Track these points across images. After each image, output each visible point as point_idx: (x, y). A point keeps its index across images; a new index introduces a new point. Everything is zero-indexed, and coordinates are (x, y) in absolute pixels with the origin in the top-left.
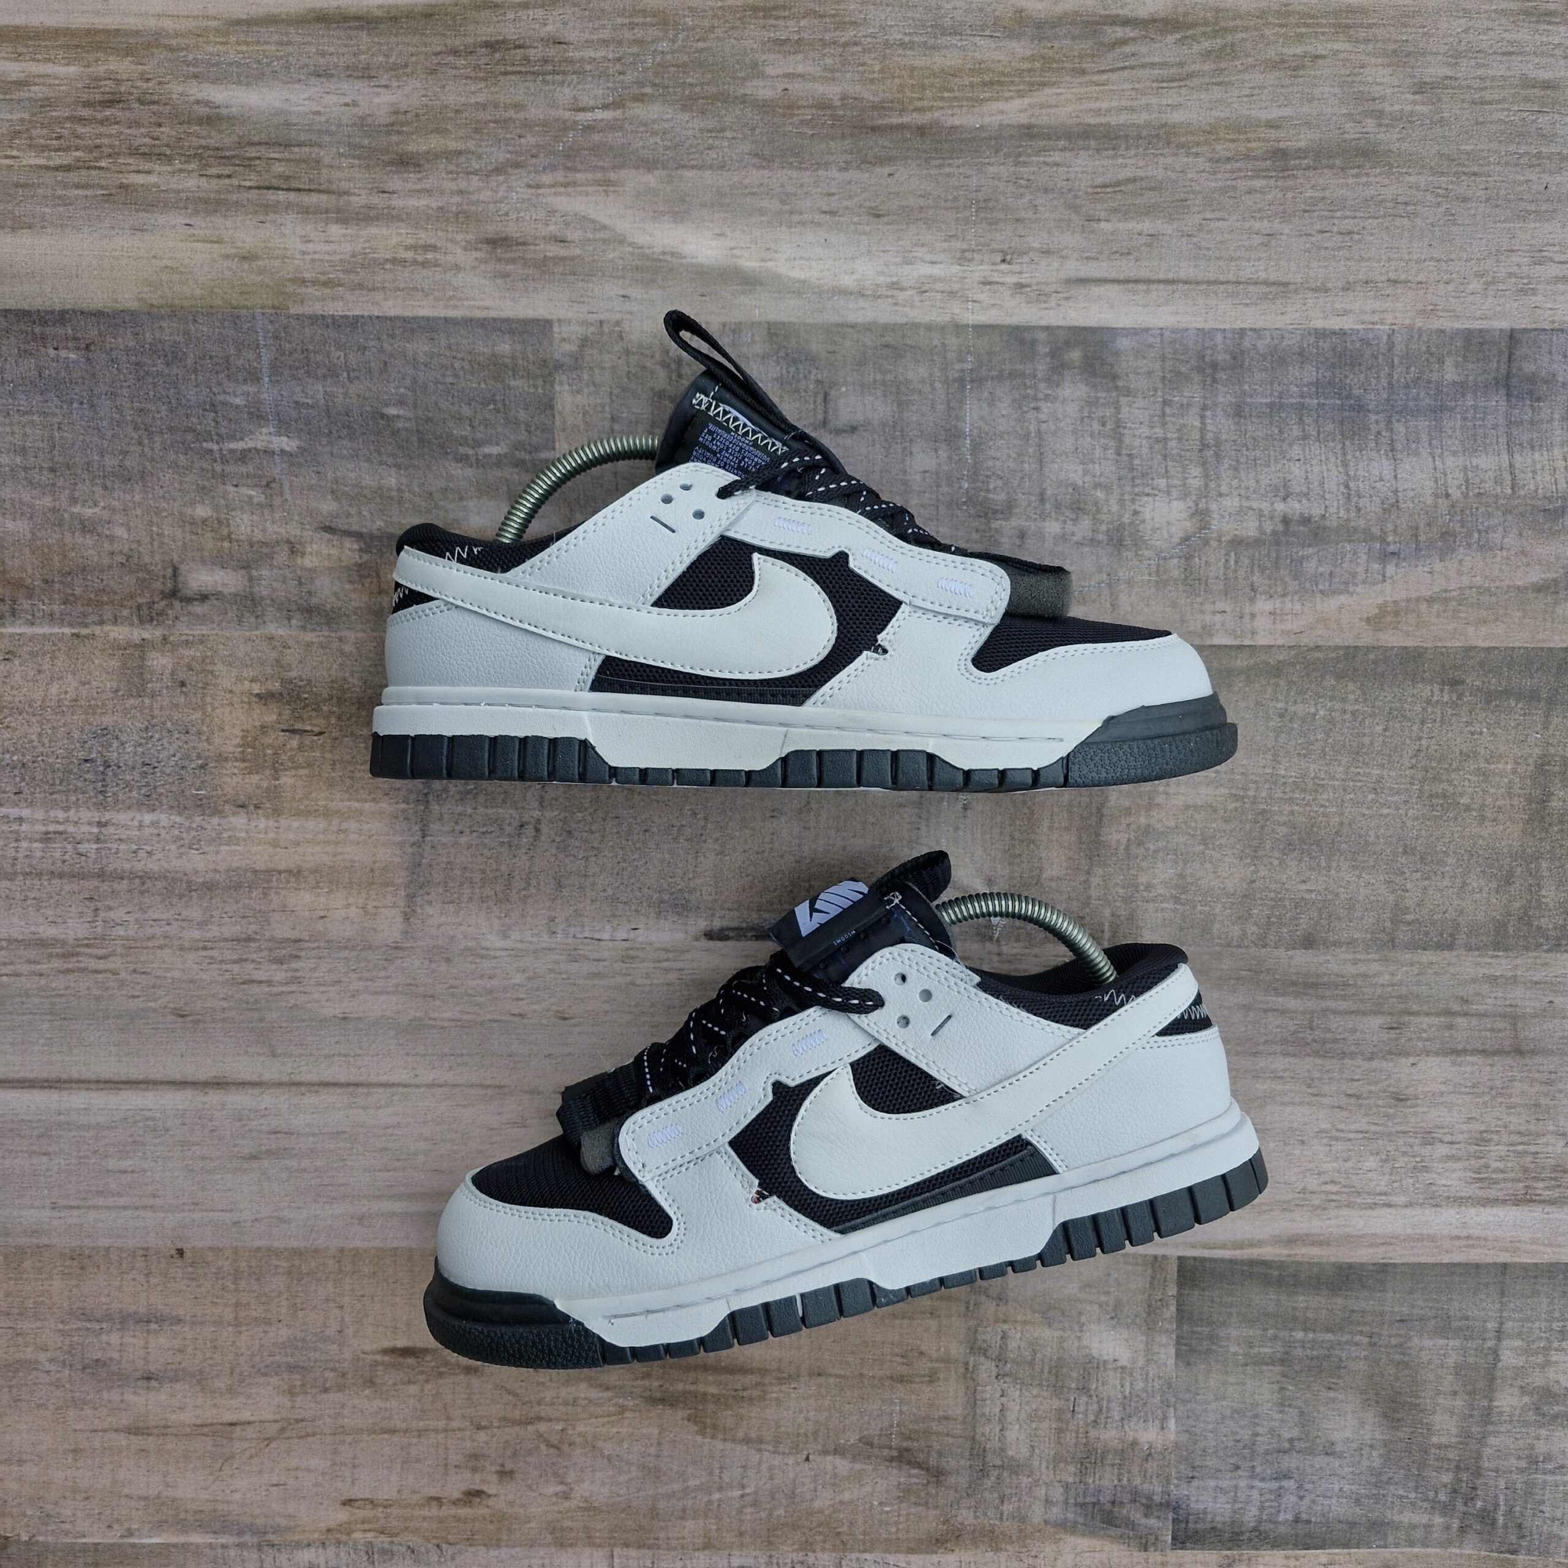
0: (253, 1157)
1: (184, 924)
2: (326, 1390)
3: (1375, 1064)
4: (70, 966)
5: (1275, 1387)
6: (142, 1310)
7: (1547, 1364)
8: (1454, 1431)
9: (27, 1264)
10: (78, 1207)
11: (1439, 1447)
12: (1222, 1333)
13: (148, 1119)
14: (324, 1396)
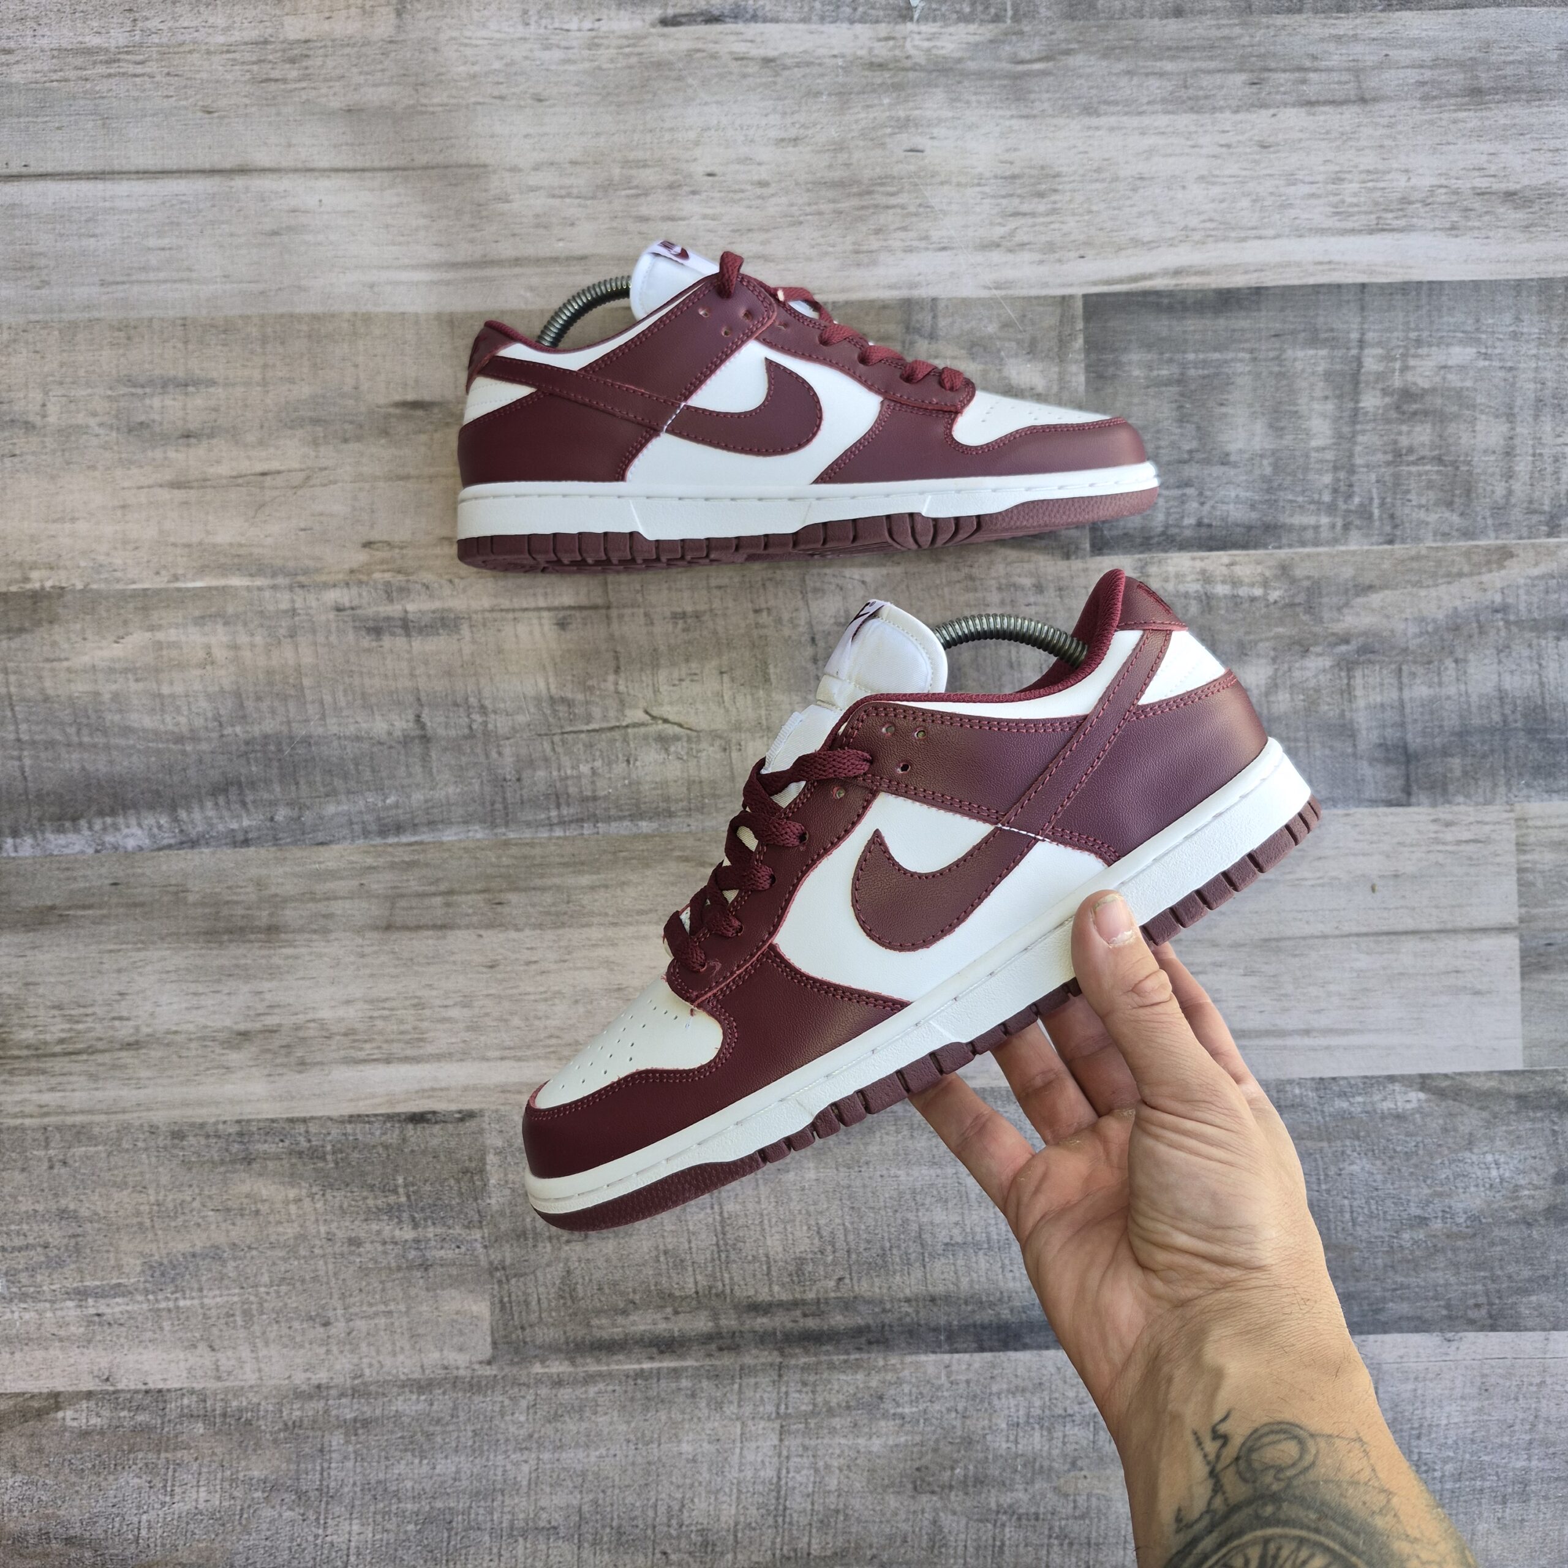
0: (275, 233)
1: (211, 30)
2: (346, 441)
3: (1240, 117)
4: (112, 71)
5: (1174, 405)
6: (181, 375)
7: (1405, 369)
8: (1329, 433)
9: (80, 337)
10: (123, 283)
11: (1318, 449)
12: (1124, 358)
13: (182, 202)
14: (344, 446)
